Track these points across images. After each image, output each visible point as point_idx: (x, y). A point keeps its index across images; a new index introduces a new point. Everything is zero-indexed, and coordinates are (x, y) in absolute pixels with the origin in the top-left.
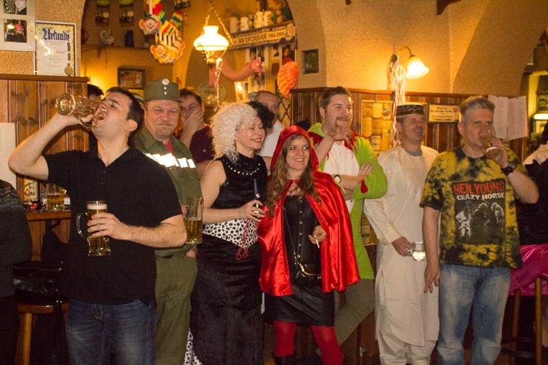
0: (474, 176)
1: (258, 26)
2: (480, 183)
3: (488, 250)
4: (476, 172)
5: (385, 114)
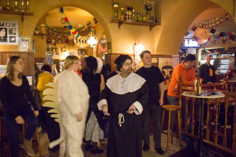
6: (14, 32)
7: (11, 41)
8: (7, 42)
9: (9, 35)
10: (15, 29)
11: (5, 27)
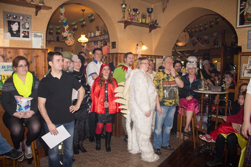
0: (168, 80)
2: (170, 82)
3: (172, 101)
4: (169, 78)
6: (27, 26)
8: (20, 37)
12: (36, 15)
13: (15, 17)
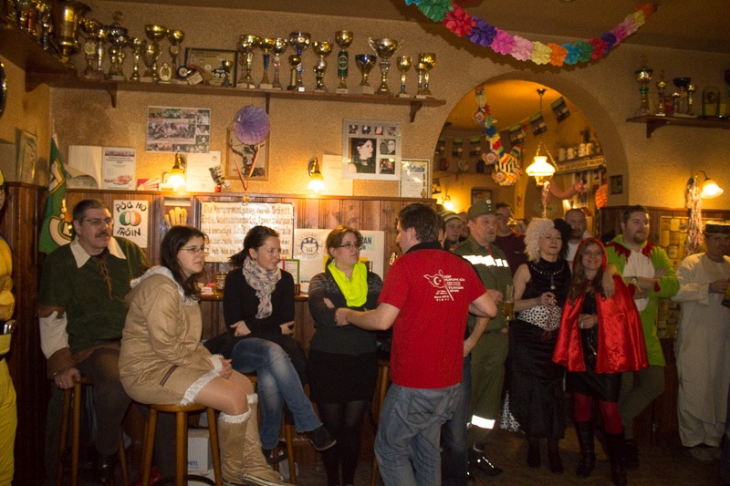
1: (581, 155)
5: (682, 228)
6: (391, 148)
7: (383, 172)
8: (375, 172)
9: (379, 156)
10: (394, 141)
11: (371, 135)
12: (412, 121)
13: (366, 128)
